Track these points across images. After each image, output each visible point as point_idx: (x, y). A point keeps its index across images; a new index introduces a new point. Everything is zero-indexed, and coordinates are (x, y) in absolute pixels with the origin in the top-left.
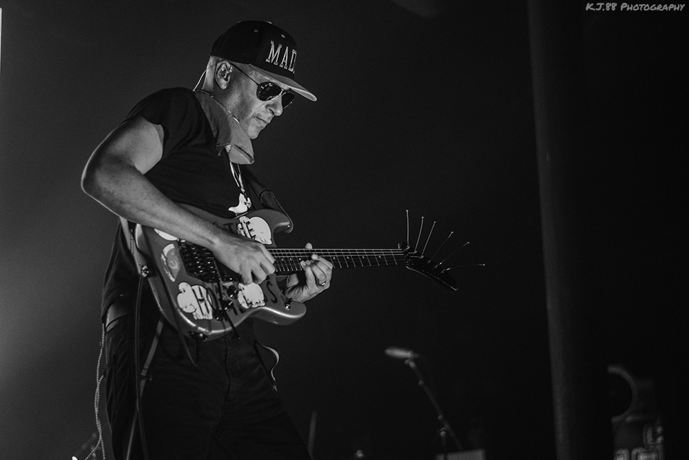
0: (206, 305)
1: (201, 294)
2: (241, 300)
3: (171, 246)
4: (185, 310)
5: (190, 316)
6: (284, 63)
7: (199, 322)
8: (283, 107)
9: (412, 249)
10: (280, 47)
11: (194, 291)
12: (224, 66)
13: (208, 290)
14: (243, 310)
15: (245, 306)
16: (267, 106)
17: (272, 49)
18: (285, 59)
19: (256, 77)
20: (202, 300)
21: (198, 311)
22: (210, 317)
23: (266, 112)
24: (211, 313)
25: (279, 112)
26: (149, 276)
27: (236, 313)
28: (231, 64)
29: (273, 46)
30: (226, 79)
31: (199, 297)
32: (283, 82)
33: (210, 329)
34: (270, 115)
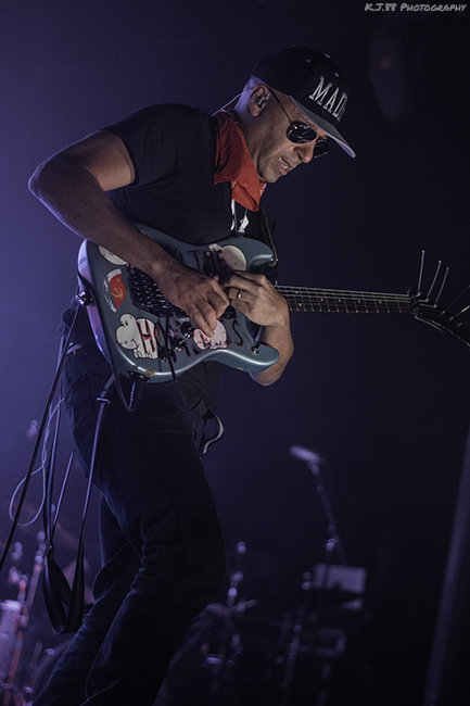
0: (151, 341)
1: (148, 328)
2: (197, 339)
3: (119, 271)
4: (124, 345)
5: (130, 353)
6: (329, 105)
7: (140, 361)
8: (314, 155)
9: (423, 297)
10: (330, 86)
11: (138, 324)
12: (261, 90)
13: (157, 325)
14: (197, 351)
15: (201, 346)
16: (295, 149)
17: (320, 86)
18: (331, 101)
19: (294, 112)
20: (148, 336)
21: (141, 349)
22: (155, 355)
23: (293, 155)
24: (156, 352)
25: (308, 159)
26: (86, 304)
27: (188, 354)
28: (270, 90)
29: (322, 83)
30: (260, 106)
31: (145, 332)
32: (321, 126)
33: (153, 370)
34: (297, 159)
